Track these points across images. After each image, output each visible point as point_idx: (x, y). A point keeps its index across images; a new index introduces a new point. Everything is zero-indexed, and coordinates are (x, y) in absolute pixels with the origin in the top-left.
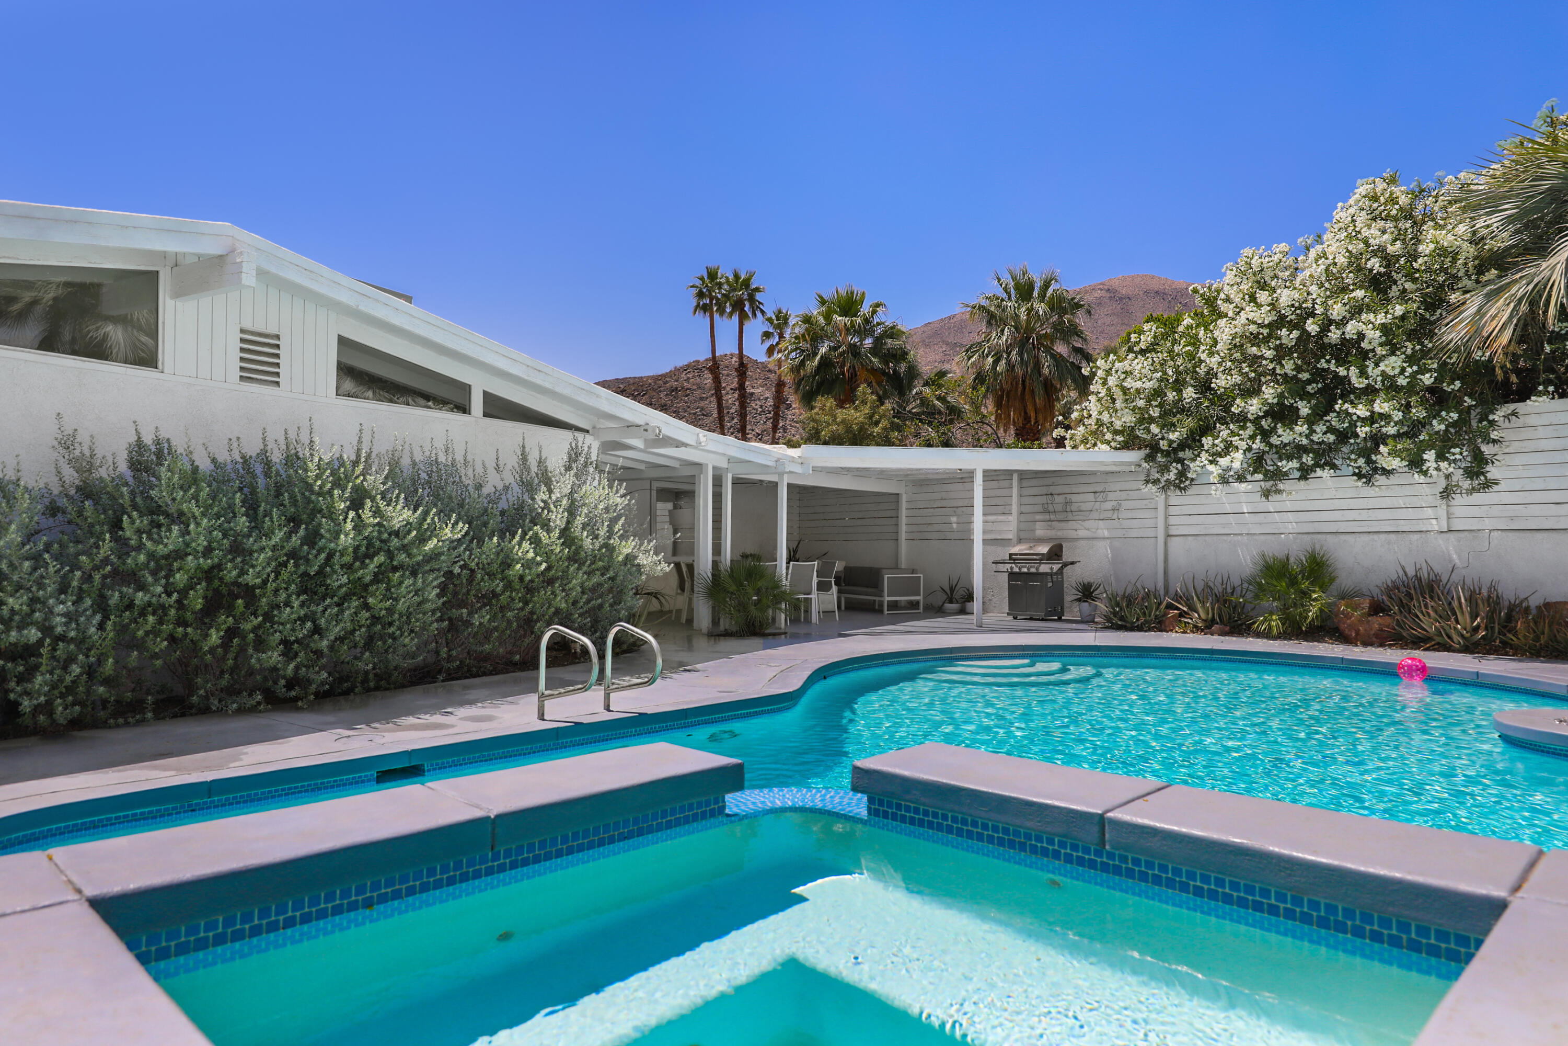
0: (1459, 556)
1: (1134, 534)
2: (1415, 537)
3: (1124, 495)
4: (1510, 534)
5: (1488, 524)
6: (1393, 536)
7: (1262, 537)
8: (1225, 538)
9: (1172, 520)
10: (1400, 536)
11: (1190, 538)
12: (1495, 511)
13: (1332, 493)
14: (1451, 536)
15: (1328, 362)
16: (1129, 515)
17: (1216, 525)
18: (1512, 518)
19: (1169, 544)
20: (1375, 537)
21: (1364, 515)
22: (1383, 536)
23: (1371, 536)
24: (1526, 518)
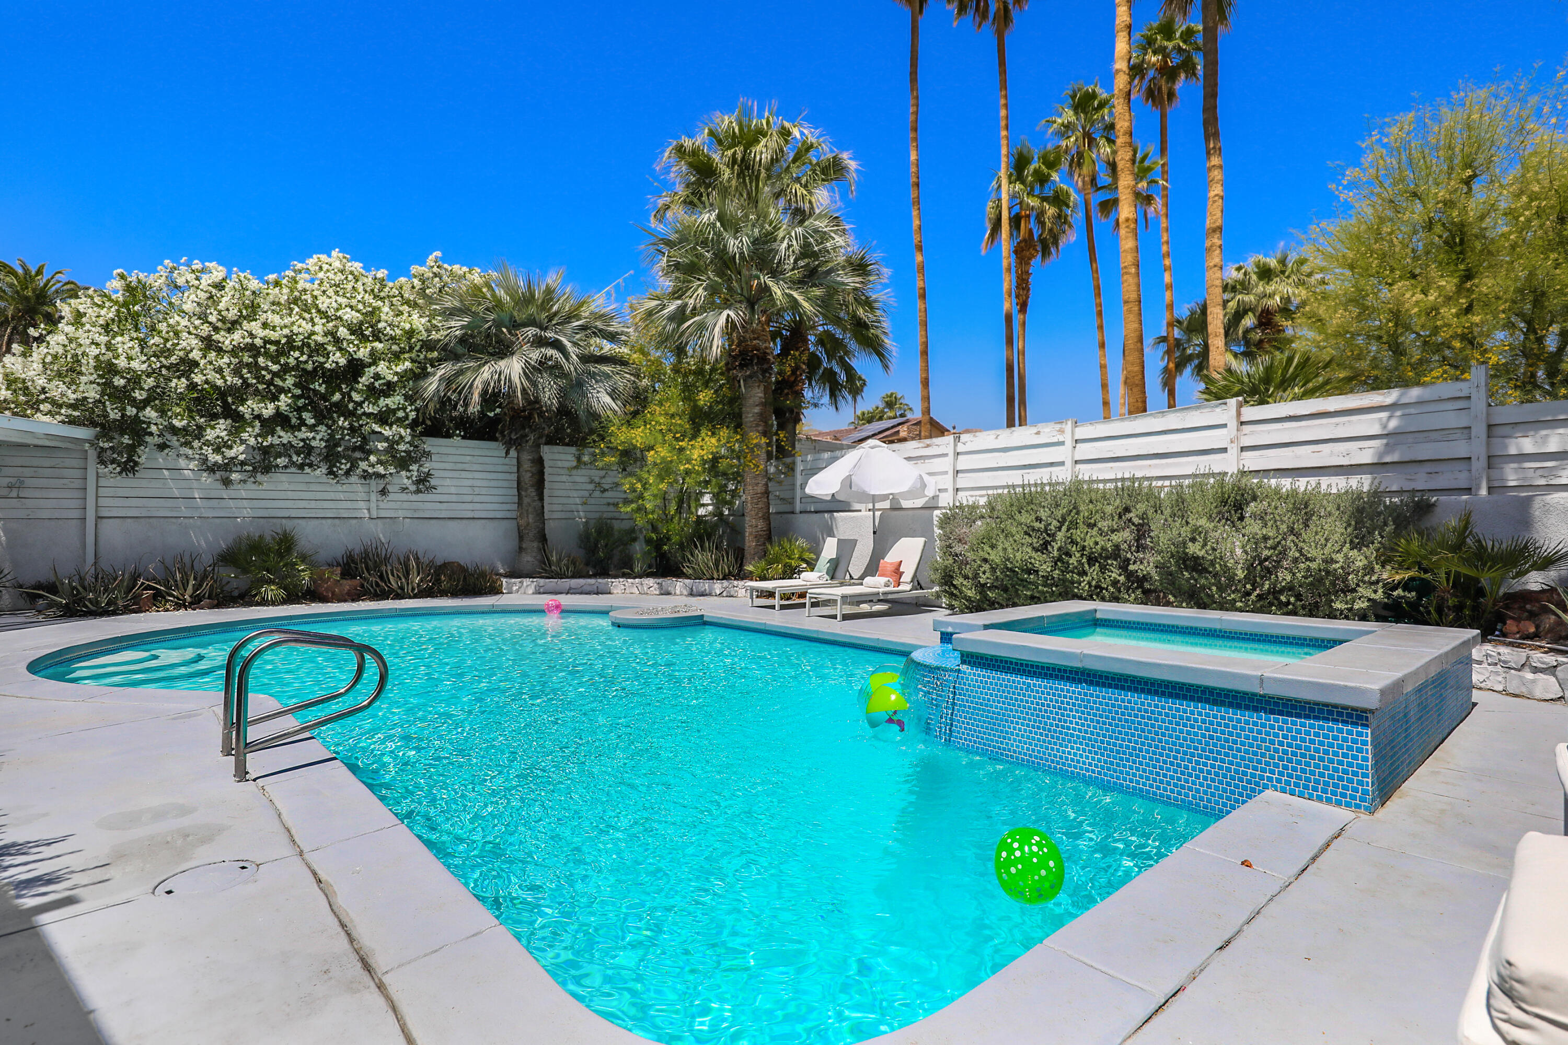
0: (384, 537)
1: (45, 514)
2: (354, 521)
3: (27, 472)
4: (416, 521)
5: (401, 514)
6: (337, 521)
7: (218, 521)
8: (174, 520)
9: (102, 502)
10: (342, 520)
11: (129, 520)
12: (406, 505)
13: (286, 486)
14: (379, 521)
15: (320, 385)
16: (37, 494)
17: (160, 509)
18: (415, 510)
19: (99, 526)
20: (324, 521)
21: (313, 504)
22: (329, 521)
23: (320, 521)
24: (423, 510)
